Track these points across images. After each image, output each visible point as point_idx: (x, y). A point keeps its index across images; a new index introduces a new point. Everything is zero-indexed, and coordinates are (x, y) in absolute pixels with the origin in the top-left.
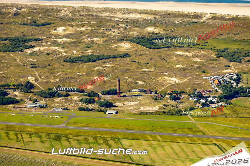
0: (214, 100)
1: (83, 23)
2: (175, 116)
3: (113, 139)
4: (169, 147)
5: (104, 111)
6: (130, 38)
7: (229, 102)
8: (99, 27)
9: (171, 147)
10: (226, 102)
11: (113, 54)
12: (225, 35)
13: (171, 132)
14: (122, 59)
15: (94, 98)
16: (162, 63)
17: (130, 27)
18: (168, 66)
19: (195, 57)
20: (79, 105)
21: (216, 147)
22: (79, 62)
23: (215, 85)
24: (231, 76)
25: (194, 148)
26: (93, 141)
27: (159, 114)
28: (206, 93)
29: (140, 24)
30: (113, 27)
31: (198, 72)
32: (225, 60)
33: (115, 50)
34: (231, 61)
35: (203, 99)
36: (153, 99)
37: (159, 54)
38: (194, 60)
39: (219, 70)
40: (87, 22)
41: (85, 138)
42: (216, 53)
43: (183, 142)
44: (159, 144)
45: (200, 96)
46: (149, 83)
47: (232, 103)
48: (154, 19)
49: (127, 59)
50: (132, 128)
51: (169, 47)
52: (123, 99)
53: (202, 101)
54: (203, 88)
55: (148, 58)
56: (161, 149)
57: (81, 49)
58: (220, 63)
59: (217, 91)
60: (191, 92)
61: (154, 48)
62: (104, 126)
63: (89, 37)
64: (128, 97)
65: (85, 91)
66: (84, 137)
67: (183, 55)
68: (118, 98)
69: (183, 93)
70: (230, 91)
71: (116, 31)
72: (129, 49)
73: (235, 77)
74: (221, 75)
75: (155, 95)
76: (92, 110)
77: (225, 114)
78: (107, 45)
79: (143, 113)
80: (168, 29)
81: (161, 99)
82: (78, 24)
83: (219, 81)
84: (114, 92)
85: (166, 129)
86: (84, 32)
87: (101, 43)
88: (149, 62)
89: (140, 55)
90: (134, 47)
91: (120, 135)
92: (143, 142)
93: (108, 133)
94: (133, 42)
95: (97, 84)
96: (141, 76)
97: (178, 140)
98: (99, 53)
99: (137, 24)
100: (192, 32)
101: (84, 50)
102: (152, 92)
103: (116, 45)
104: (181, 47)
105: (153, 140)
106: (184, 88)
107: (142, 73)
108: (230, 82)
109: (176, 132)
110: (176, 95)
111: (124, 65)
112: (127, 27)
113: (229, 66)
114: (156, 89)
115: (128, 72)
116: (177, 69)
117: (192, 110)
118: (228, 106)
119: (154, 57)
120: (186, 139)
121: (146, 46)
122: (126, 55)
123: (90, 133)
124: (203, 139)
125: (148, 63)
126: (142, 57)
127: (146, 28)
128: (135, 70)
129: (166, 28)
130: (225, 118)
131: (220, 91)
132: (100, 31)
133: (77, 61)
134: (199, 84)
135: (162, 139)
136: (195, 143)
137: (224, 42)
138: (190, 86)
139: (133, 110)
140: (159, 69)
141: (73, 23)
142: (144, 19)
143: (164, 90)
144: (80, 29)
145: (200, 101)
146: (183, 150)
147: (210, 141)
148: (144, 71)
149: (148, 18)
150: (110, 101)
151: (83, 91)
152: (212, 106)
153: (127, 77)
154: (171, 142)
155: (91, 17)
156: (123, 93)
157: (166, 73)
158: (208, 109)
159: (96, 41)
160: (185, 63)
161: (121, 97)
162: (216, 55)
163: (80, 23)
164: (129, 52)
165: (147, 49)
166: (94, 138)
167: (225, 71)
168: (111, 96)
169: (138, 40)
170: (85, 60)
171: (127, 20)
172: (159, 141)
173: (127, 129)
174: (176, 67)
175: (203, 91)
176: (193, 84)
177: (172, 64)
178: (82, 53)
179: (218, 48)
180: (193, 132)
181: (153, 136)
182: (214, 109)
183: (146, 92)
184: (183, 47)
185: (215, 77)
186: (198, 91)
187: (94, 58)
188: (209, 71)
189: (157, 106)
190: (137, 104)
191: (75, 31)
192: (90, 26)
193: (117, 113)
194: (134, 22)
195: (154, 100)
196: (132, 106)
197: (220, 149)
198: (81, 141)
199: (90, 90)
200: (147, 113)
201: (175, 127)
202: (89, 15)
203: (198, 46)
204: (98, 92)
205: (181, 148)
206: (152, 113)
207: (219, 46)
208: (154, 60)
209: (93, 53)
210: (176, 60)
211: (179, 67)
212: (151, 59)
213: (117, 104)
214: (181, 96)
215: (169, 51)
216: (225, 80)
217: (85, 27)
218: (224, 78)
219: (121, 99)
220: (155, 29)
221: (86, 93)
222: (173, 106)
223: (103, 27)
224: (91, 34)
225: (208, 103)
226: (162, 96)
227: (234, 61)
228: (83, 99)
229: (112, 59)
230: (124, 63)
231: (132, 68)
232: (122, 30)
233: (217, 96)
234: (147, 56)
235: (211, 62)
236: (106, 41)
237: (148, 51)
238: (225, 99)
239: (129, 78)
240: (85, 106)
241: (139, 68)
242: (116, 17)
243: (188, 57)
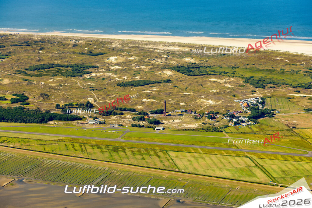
0: (244, 120)
1: (131, 53)
2: (212, 132)
3: (162, 151)
4: (209, 159)
5: (153, 128)
6: (171, 67)
7: (257, 122)
8: (145, 57)
9: (210, 158)
10: (255, 121)
11: (158, 80)
12: (250, 65)
13: (210, 146)
14: (165, 84)
15: (144, 116)
16: (199, 88)
17: (170, 57)
18: (204, 91)
19: (227, 84)
20: (132, 122)
21: (248, 159)
22: (130, 86)
23: (244, 107)
24: (257, 99)
25: (230, 160)
26: (145, 152)
27: (199, 131)
28: (237, 114)
29: (179, 55)
30: (157, 57)
31: (229, 96)
32: (252, 86)
33: (159, 76)
34: (257, 87)
35: (235, 119)
36: (193, 117)
37: (196, 80)
38: (226, 86)
39: (247, 94)
40: (135, 53)
41: (139, 150)
42: (244, 80)
43: (220, 154)
44: (200, 156)
45: (232, 116)
46: (189, 104)
47: (259, 122)
48: (190, 51)
49: (170, 84)
50: (177, 142)
51: (204, 75)
52: (169, 117)
53: (235, 120)
54: (234, 110)
55: (188, 83)
56: (202, 160)
57: (131, 75)
58: (247, 89)
59: (246, 112)
60: (225, 113)
61: (192, 76)
62: (153, 140)
63: (137, 65)
64: (172, 116)
65: (136, 111)
66: (137, 149)
67: (216, 81)
68: (164, 117)
69: (218, 113)
70: (257, 113)
71: (159, 60)
72: (171, 76)
73: (260, 100)
74: (249, 98)
75: (195, 114)
76: (143, 126)
77: (254, 131)
78: (152, 72)
79: (186, 129)
80: (203, 60)
81: (200, 118)
82: (127, 54)
83: (247, 104)
84: (161, 112)
85: (206, 143)
86: (132, 61)
87: (147, 70)
88: (189, 87)
89: (181, 81)
90: (175, 74)
91: (167, 148)
92: (187, 154)
93: (157, 146)
94: (174, 70)
95: (146, 105)
96: (182, 98)
97: (216, 153)
98: (146, 79)
99: (176, 55)
100: (223, 63)
101: (134, 76)
102: (192, 112)
103: (160, 73)
104: (214, 75)
105: (195, 153)
106: (218, 109)
107: (183, 96)
108: (257, 105)
109: (214, 146)
110: (212, 115)
111: (167, 89)
112: (168, 58)
113: (255, 91)
114: (195, 110)
115: (171, 95)
116: (212, 93)
117: (226, 127)
118: (256, 124)
119: (192, 83)
120: (223, 152)
121: (185, 73)
122: (169, 81)
123: (143, 146)
124: (237, 152)
125: (187, 88)
126: (182, 83)
127: (184, 59)
128: (177, 94)
129: (201, 58)
130: (254, 135)
131: (249, 112)
132: (146, 60)
133: (128, 85)
134: (231, 106)
135: (203, 152)
136: (230, 156)
137: (249, 71)
138: (224, 107)
139: (177, 127)
140: (197, 93)
141: (123, 54)
142: (182, 51)
143: (202, 110)
144: (129, 59)
145: (233, 121)
146: (221, 161)
147: (243, 154)
148: (185, 95)
149: (185, 50)
150: (157, 119)
151: (134, 110)
152: (243, 125)
153: (171, 99)
154: (210, 154)
155: (137, 49)
156: (168, 112)
157: (203, 97)
158: (239, 127)
159: (143, 69)
160: (219, 88)
161: (166, 115)
162: (244, 82)
163: (129, 54)
164: (171, 78)
165: (186, 76)
166: (145, 150)
167: (252, 95)
168: (158, 115)
169: (178, 69)
170: (135, 85)
171: (167, 52)
172: (200, 153)
173: (173, 143)
174: (211, 91)
175: (235, 112)
176: (226, 106)
177: (208, 89)
178: (132, 78)
179: (245, 76)
180: (228, 146)
181: (195, 149)
182: (245, 127)
183: (187, 112)
184: (216, 75)
185: (244, 100)
186: (230, 112)
187: (142, 83)
188: (239, 95)
189: (197, 124)
190: (180, 122)
191: (125, 60)
192: (137, 56)
193: (164, 129)
194: (174, 53)
195: (194, 119)
196: (176, 123)
197: (252, 160)
198: (135, 152)
199: (140, 109)
200: (188, 129)
201: (213, 141)
202: (136, 47)
203: (228, 74)
204: (148, 111)
205: (218, 159)
206: (193, 130)
207: (246, 74)
208: (192, 85)
209: (141, 78)
210: (211, 85)
211: (213, 92)
212: (190, 84)
213: (164, 122)
214: (216, 115)
215: (205, 78)
216: (252, 103)
217: (133, 57)
218: (252, 102)
219: (166, 118)
220: (191, 59)
221: (137, 112)
222: (210, 124)
223: (148, 57)
224: (139, 63)
225: (239, 122)
226: (201, 116)
227: (259, 87)
228: (135, 117)
229: (158, 84)
230: (167, 87)
231: (174, 92)
232: (164, 59)
233: (247, 116)
234: (186, 82)
235: (240, 88)
236: (151, 69)
237: (187, 78)
238: (253, 119)
239: (172, 100)
240: (137, 123)
241: (180, 92)
242: (158, 49)
243: (221, 83)
